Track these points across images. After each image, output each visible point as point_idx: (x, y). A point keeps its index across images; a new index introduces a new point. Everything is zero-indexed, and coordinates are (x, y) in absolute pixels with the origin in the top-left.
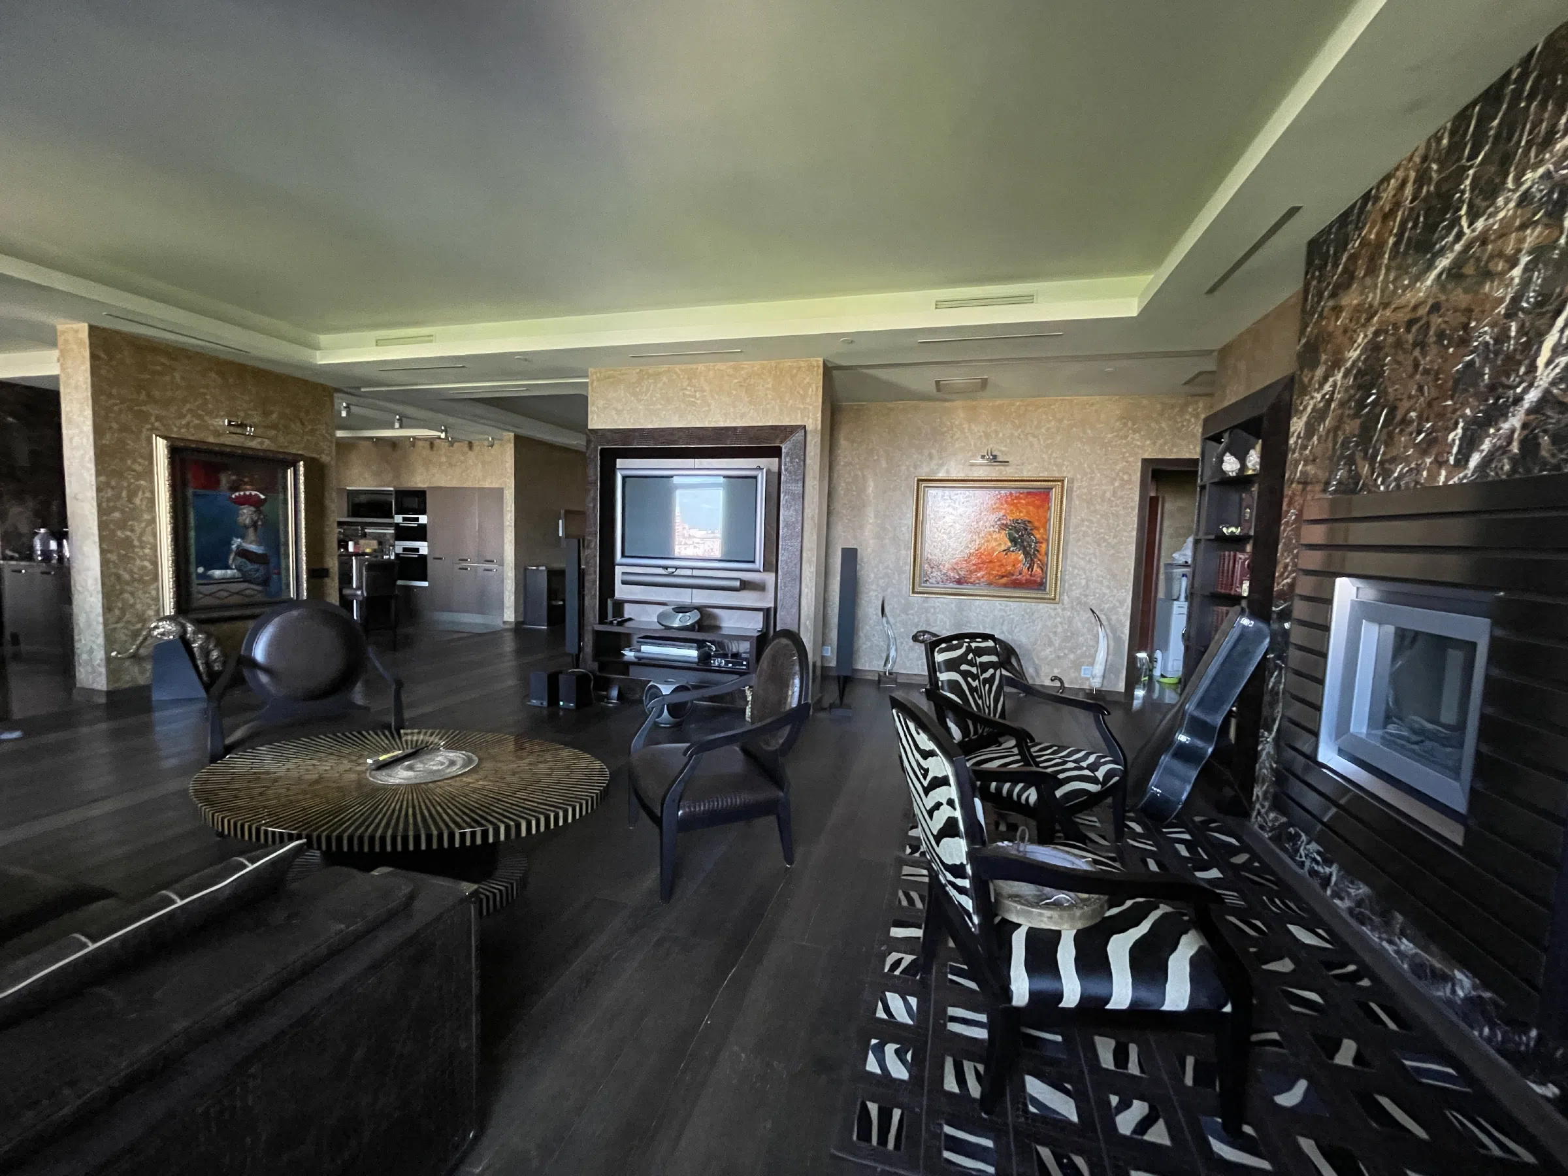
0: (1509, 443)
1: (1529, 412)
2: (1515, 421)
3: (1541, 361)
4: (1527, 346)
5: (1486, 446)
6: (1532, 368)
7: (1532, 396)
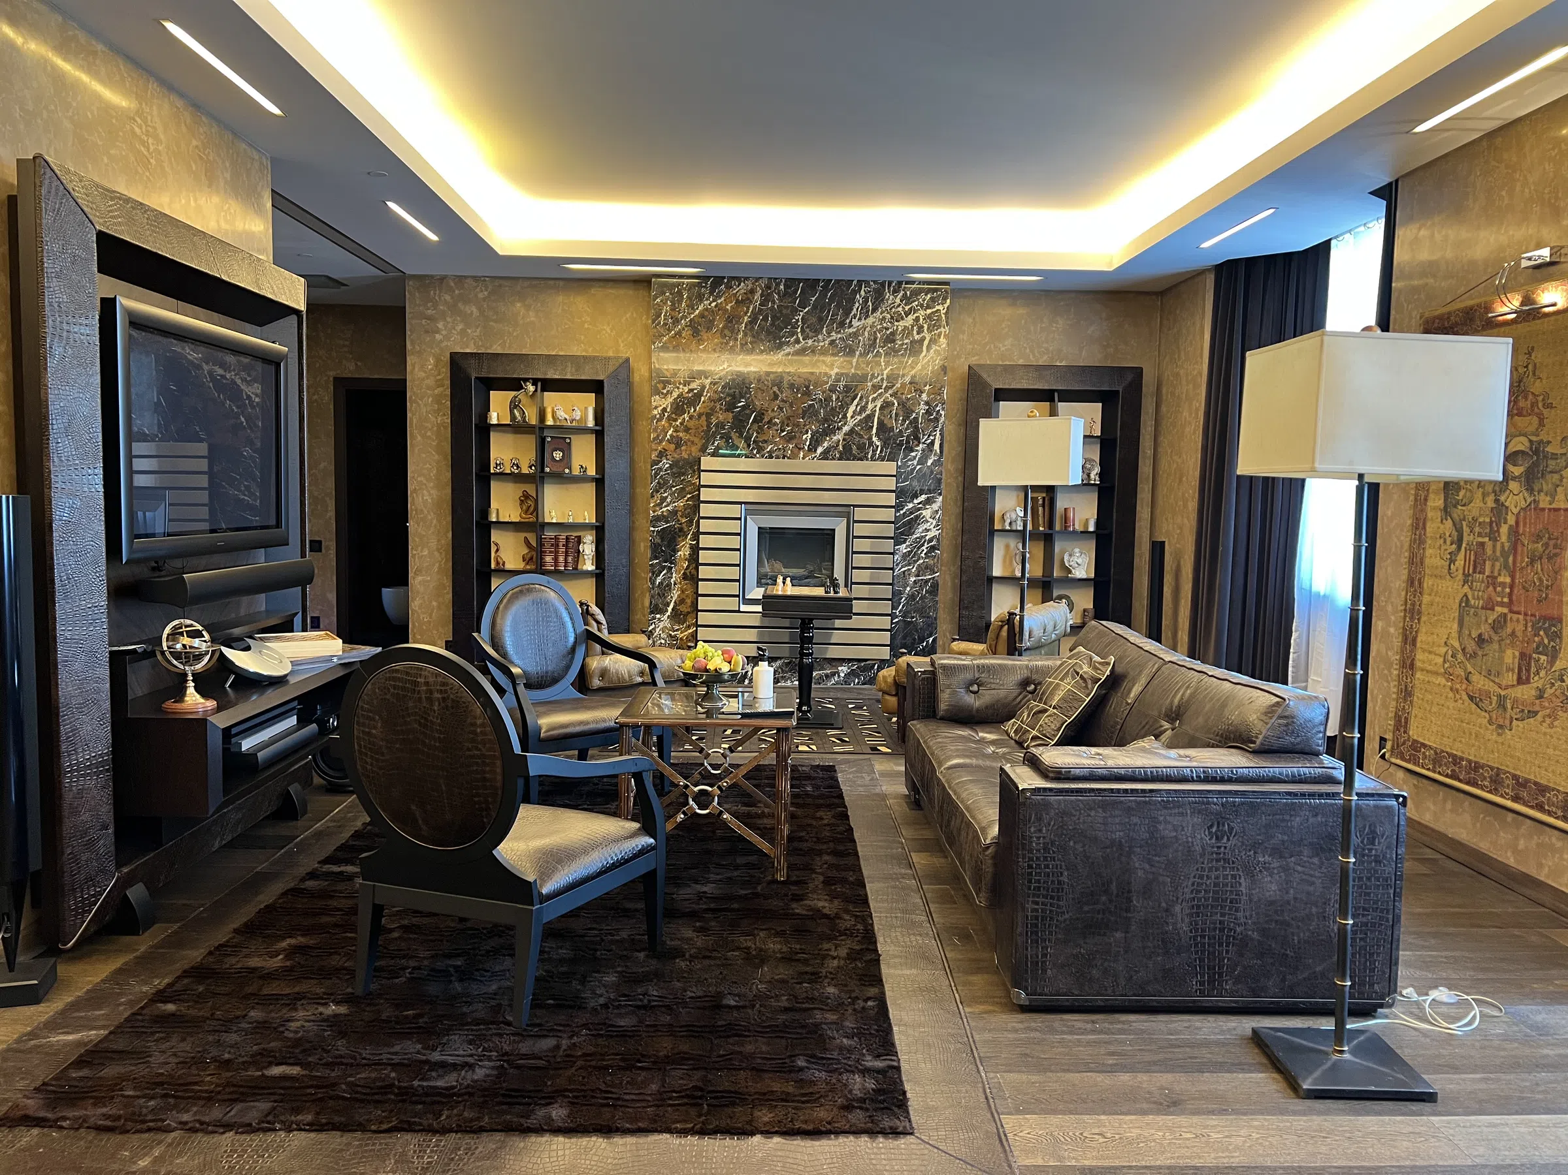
0: (838, 446)
1: (845, 434)
2: (839, 436)
3: (849, 415)
4: (842, 407)
5: (826, 444)
6: (845, 417)
7: (846, 429)
